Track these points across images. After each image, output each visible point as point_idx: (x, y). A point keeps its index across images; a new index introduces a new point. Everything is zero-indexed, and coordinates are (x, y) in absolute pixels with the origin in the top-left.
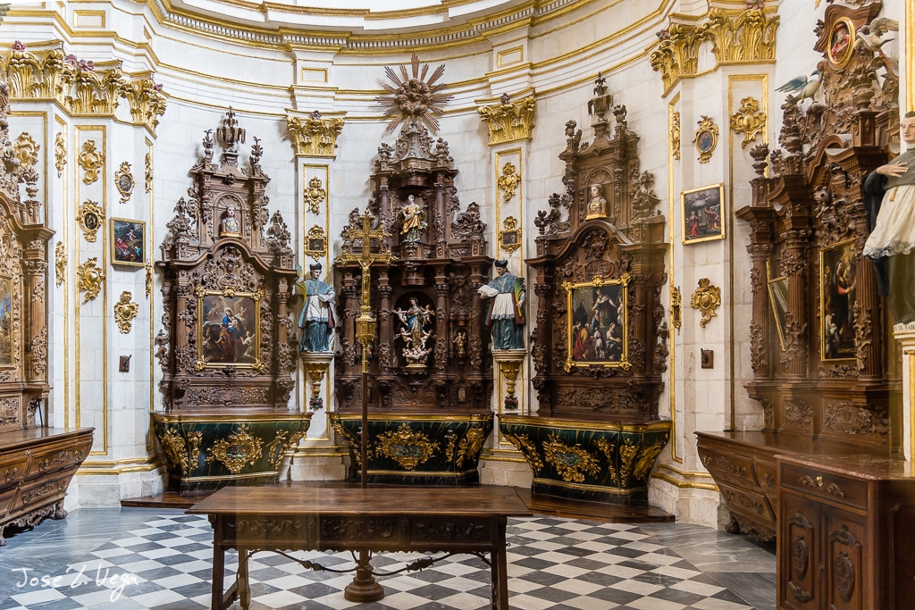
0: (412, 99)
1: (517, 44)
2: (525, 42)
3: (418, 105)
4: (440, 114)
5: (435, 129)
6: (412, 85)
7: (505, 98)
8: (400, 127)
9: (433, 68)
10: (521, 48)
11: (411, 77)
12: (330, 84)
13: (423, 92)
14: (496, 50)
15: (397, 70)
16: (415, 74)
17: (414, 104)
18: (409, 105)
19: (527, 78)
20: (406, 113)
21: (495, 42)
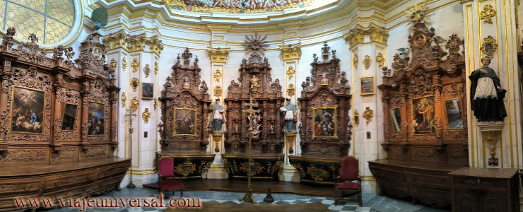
0: (256, 45)
1: (294, 31)
2: (297, 31)
3: (257, 47)
4: (265, 50)
5: (263, 55)
6: (255, 41)
7: (290, 46)
8: (250, 54)
9: (262, 37)
11: (254, 38)
12: (224, 40)
13: (259, 43)
14: (286, 32)
15: (250, 37)
16: (256, 37)
18: (254, 47)
19: (298, 41)
20: (253, 49)
21: (286, 30)
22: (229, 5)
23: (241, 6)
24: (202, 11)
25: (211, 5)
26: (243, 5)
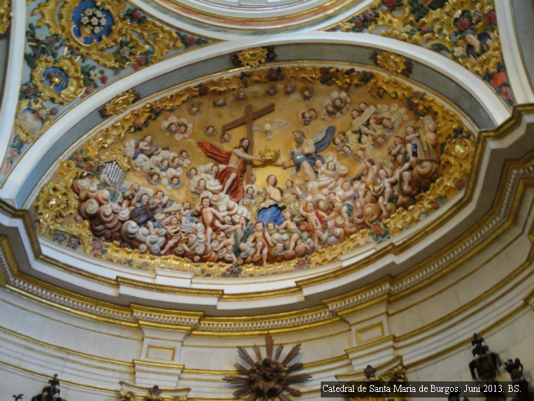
0: (267, 380)
1: (376, 321)
2: (384, 318)
3: (271, 385)
4: (297, 394)
6: (267, 363)
7: (369, 371)
9: (286, 351)
10: (380, 324)
11: (264, 355)
12: (177, 362)
13: (278, 371)
14: (354, 328)
15: (251, 353)
16: (269, 352)
17: (268, 384)
18: (262, 384)
19: (391, 351)
20: (258, 393)
21: (352, 320)
22: (200, 250)
23: (231, 256)
24: (129, 263)
25: (156, 247)
26: (238, 251)
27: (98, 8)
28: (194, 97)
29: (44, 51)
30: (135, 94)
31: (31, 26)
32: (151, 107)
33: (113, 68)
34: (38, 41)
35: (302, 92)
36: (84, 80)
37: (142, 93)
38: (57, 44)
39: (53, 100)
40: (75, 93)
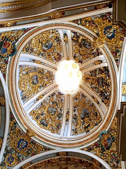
27: (24, 141)
28: (47, 163)
29: (9, 153)
30: (31, 163)
31: (7, 146)
32: (35, 166)
33: (26, 156)
34: (8, 150)
35: (75, 165)
36: (18, 160)
37: (33, 162)
38: (12, 150)
39: (8, 166)
40: (15, 163)
